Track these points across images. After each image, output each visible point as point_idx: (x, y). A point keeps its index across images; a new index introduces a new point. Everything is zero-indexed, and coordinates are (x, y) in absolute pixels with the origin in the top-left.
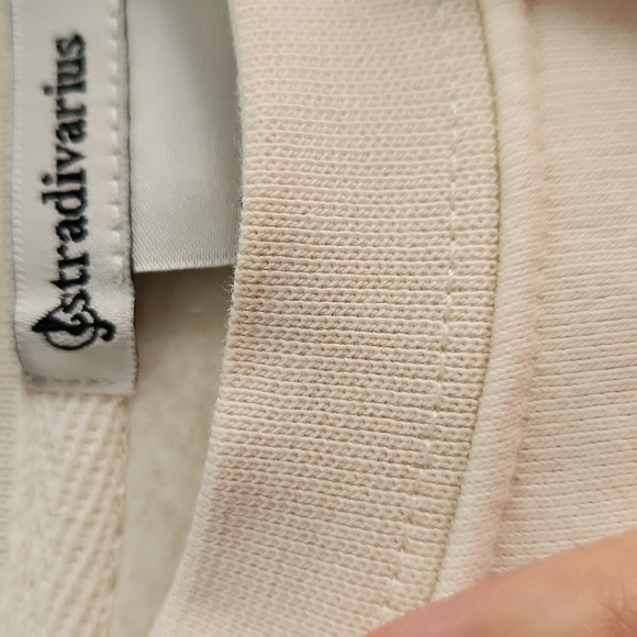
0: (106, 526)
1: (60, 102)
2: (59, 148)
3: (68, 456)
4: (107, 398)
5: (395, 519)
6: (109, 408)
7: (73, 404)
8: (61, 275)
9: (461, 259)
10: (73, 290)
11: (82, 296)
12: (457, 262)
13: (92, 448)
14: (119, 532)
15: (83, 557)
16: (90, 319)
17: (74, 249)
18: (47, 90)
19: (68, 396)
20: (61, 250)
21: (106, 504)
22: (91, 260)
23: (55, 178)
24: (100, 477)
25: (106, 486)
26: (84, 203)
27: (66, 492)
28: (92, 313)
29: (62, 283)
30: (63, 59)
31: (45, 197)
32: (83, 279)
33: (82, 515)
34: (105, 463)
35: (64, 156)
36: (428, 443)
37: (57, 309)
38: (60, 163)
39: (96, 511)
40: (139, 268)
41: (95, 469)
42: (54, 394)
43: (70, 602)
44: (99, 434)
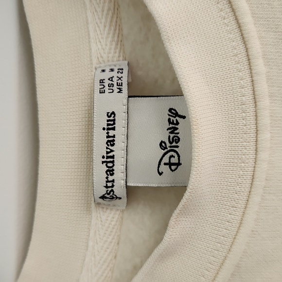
0: (115, 243)
1: (108, 133)
2: (107, 148)
3: (107, 225)
4: (118, 210)
5: (206, 262)
6: (118, 212)
7: (108, 211)
8: (107, 185)
9: (237, 199)
10: (110, 189)
11: (112, 191)
12: (236, 200)
13: (113, 223)
14: (118, 244)
15: (109, 251)
16: (115, 197)
17: (110, 178)
18: (104, 129)
19: (107, 209)
20: (107, 178)
21: (115, 237)
22: (115, 181)
23: (106, 157)
24: (114, 230)
25: (116, 232)
26: (114, 165)
27: (105, 234)
28: (115, 195)
29: (107, 187)
30: (109, 119)
31: (103, 162)
32: (113, 186)
33: (109, 240)
34: (116, 227)
35: (108, 150)
36: (219, 244)
37: (105, 194)
38: (107, 153)
39: (113, 239)
40: (128, 184)
41: (113, 228)
42: (103, 208)
43: (104, 262)
44: (115, 220)
